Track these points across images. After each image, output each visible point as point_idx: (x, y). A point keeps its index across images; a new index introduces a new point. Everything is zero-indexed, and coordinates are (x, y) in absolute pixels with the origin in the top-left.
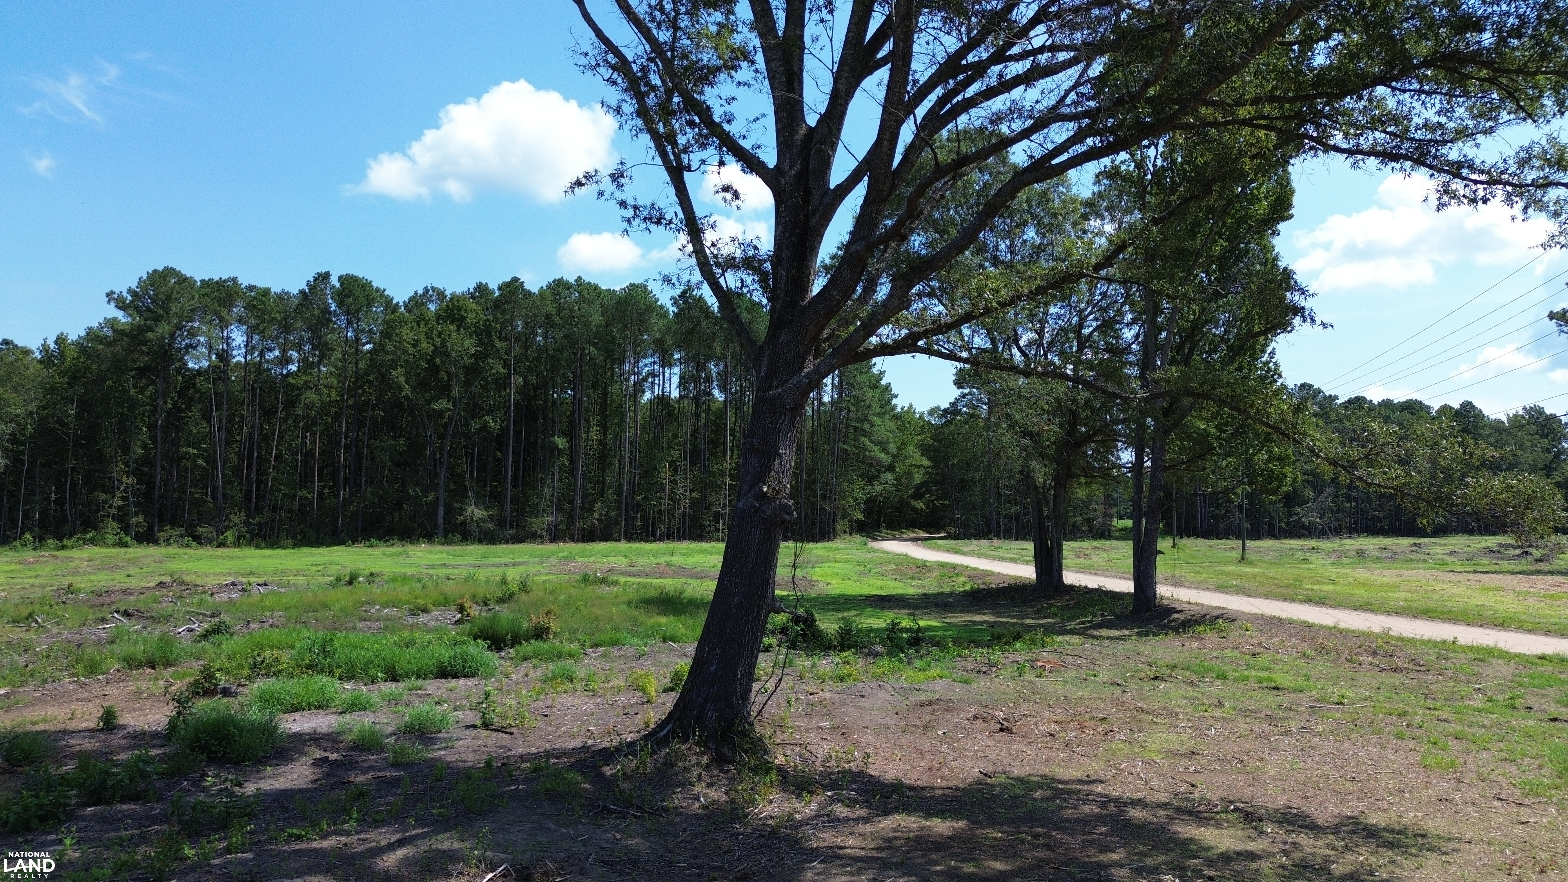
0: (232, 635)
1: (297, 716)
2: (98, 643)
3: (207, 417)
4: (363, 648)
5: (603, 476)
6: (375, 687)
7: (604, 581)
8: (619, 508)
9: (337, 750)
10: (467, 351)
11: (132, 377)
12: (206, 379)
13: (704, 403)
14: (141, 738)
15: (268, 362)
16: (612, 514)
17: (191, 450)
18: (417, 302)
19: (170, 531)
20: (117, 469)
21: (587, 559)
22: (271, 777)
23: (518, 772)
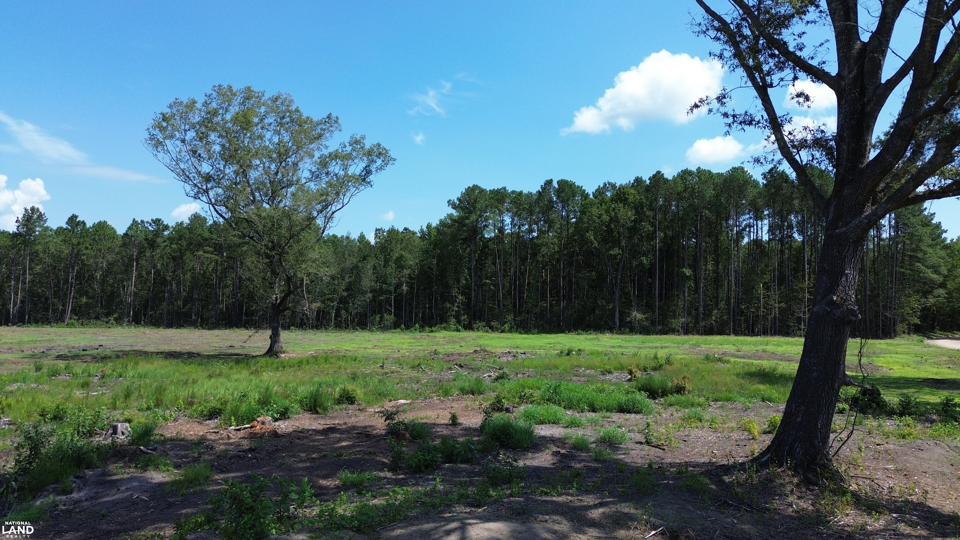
0: (509, 380)
1: (543, 426)
2: (449, 380)
3: (494, 264)
4: (576, 391)
5: (717, 294)
6: (584, 414)
7: (720, 360)
8: (729, 313)
9: (564, 448)
10: (629, 219)
11: (460, 244)
12: (493, 243)
13: (787, 243)
14: (468, 431)
15: (522, 232)
16: (725, 317)
17: (487, 281)
18: (600, 192)
19: (479, 324)
20: (454, 291)
21: (708, 346)
22: (532, 458)
23: (668, 473)
